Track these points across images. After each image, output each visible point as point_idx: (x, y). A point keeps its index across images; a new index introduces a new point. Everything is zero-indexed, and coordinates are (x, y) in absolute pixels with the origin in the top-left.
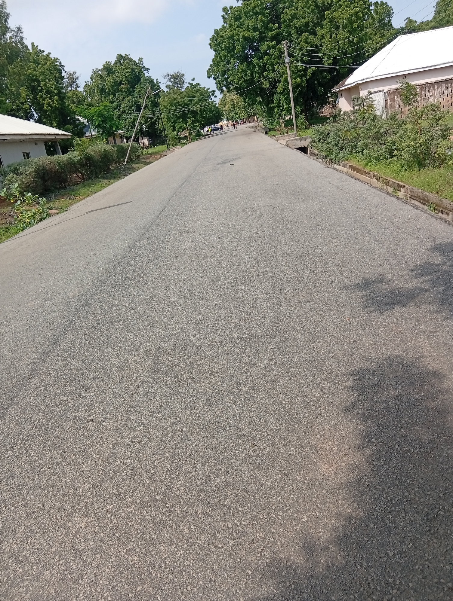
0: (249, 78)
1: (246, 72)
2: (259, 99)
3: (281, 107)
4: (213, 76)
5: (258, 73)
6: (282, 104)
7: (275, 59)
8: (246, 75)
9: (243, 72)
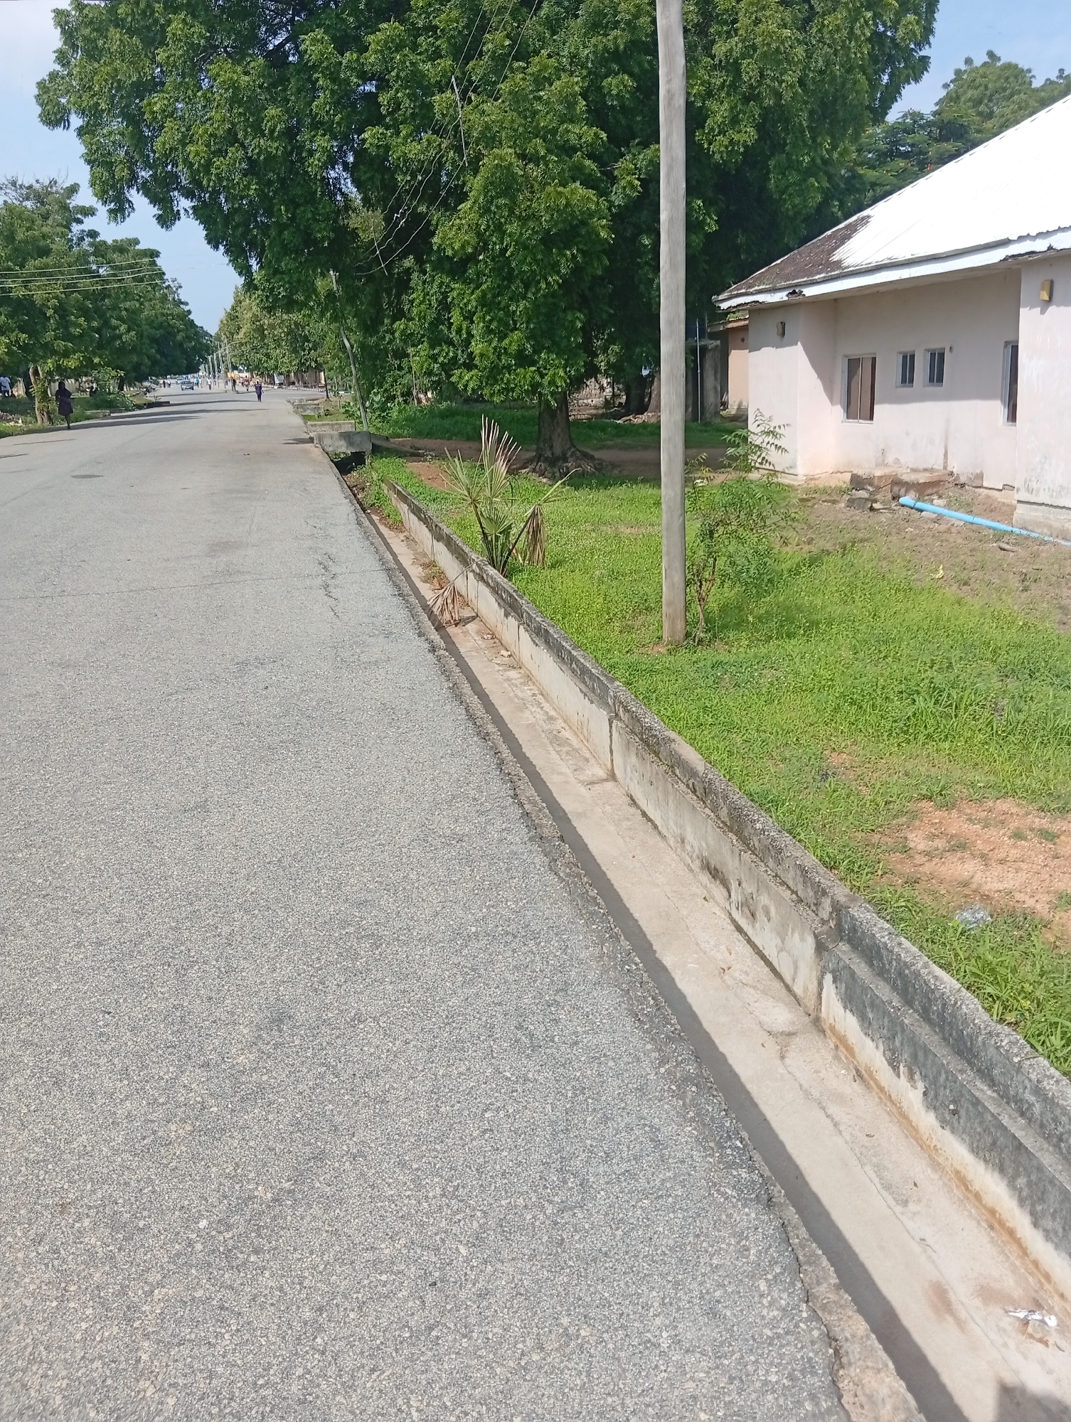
0: (274, 147)
1: (253, 109)
2: (328, 282)
3: (450, 343)
4: (76, 121)
5: (329, 130)
6: (459, 331)
7: (436, 55)
8: (258, 130)
9: (240, 103)
